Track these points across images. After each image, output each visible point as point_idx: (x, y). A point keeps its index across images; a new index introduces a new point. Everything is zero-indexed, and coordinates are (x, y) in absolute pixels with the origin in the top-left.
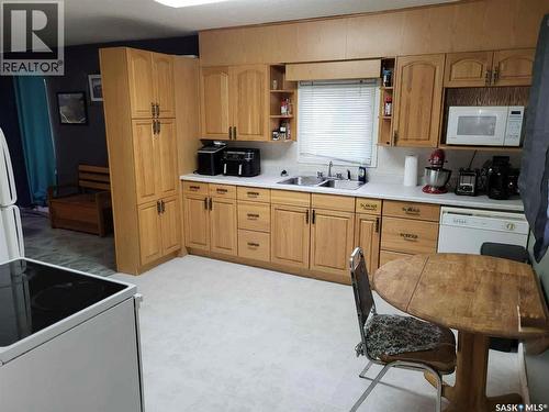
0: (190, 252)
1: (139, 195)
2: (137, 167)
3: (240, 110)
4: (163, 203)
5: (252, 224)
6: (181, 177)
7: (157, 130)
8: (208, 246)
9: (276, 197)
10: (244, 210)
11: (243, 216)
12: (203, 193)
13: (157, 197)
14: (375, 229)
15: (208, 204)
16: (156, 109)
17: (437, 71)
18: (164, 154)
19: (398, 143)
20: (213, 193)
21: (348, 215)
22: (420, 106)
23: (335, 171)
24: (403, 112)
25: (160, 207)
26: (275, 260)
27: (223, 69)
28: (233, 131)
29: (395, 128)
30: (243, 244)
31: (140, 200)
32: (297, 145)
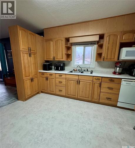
0: (42, 92)
1: (24, 76)
2: (23, 67)
3: (56, 52)
4: (33, 79)
5: (60, 84)
6: (39, 71)
7: (30, 55)
8: (47, 91)
9: (68, 76)
10: (58, 80)
11: (57, 82)
12: (45, 75)
13: (31, 77)
14: (99, 86)
15: (47, 79)
16: (30, 49)
17: (118, 37)
18: (33, 64)
19: (104, 60)
20: (49, 76)
21: (90, 82)
22: (112, 49)
23: (83, 69)
24: (106, 51)
25: (32, 80)
26: (67, 95)
27: (51, 40)
28: (54, 58)
29: (104, 55)
30: (57, 90)
31: (24, 78)
32: (72, 62)
